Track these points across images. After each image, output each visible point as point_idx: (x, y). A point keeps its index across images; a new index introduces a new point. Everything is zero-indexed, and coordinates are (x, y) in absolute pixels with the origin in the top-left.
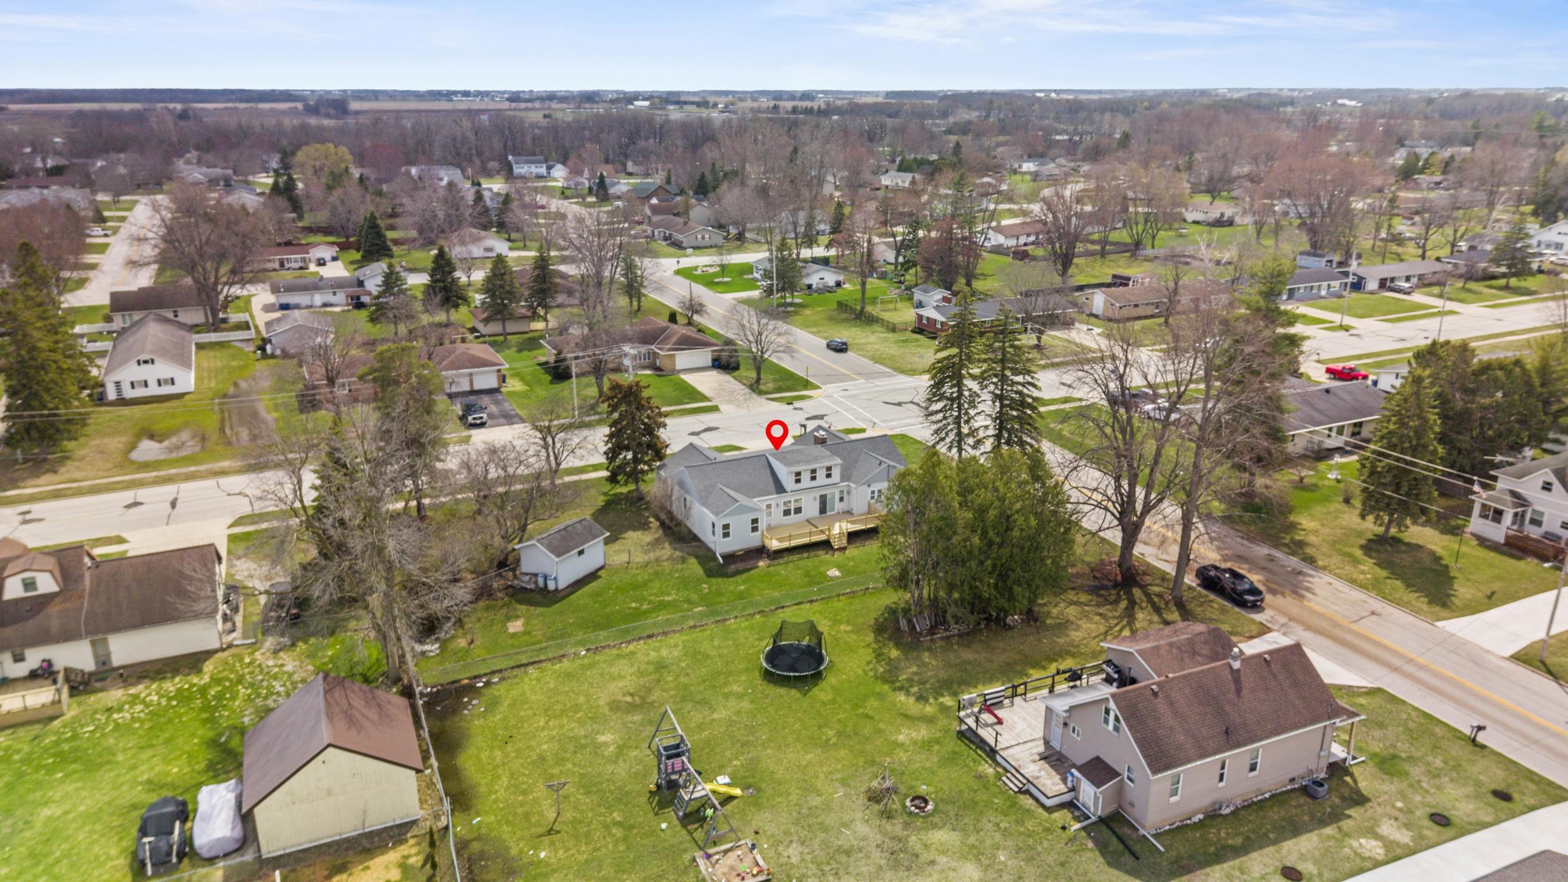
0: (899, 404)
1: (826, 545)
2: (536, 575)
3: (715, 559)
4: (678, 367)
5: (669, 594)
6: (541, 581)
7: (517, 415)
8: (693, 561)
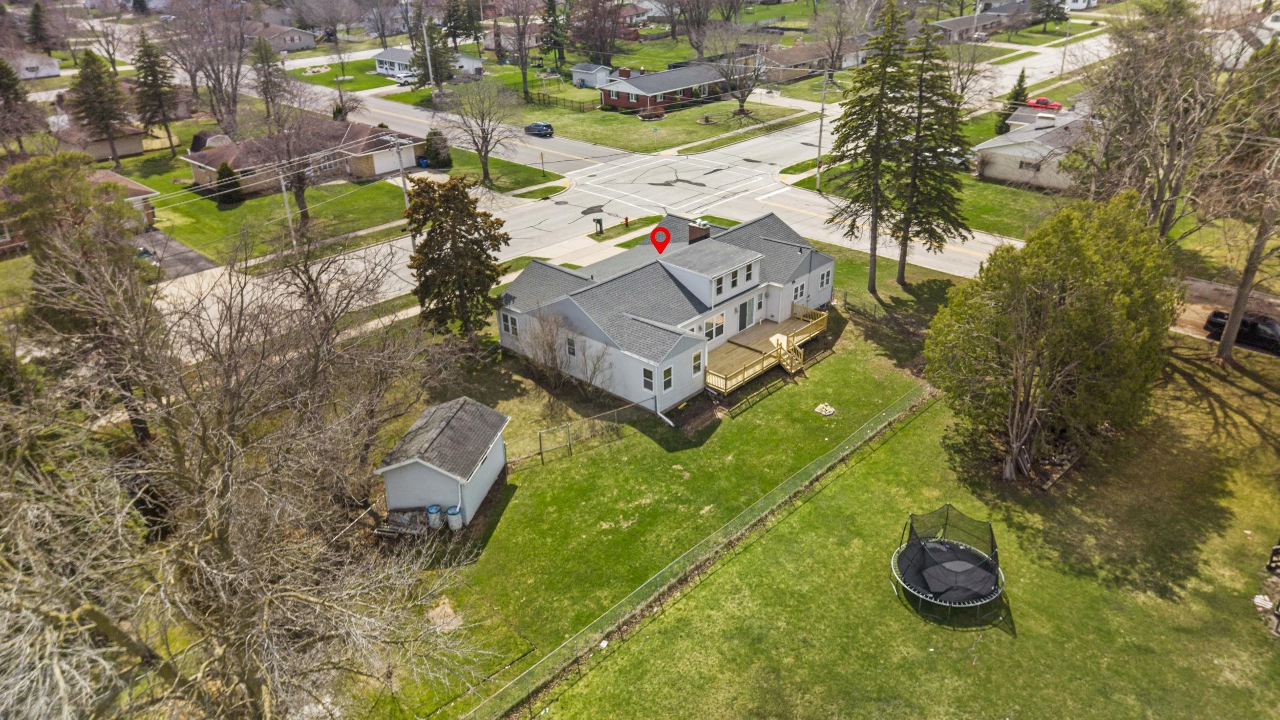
0: (668, 184)
1: (778, 370)
2: (421, 510)
3: (660, 422)
4: (378, 171)
5: (641, 494)
6: (435, 519)
7: (200, 257)
8: (629, 430)
